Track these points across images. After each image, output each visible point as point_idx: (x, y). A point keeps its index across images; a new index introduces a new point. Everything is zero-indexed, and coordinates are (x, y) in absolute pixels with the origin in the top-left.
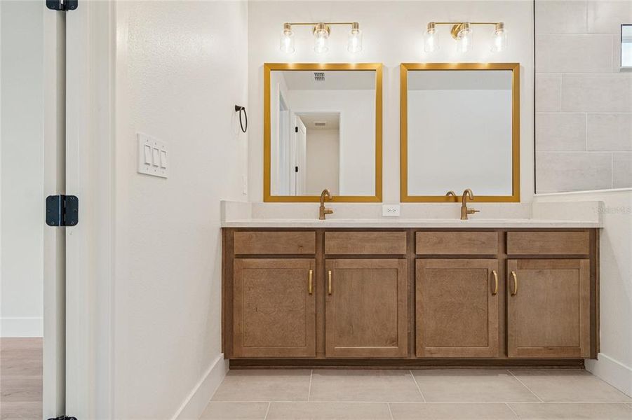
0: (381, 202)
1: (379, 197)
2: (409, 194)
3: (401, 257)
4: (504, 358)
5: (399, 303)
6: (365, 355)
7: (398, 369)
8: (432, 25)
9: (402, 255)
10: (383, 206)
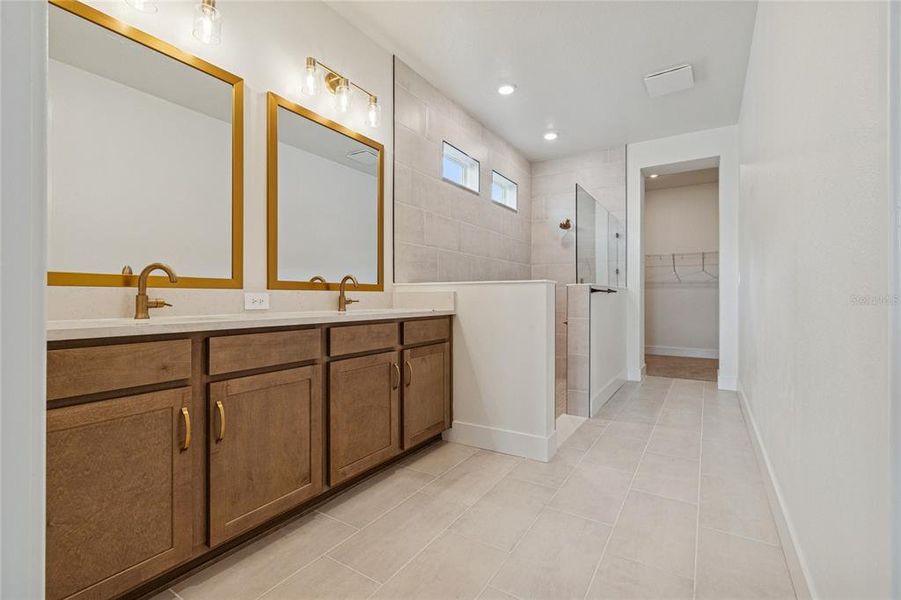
0: (242, 288)
1: (236, 281)
2: (281, 277)
3: (312, 363)
4: (402, 451)
5: (313, 423)
6: (272, 514)
7: (302, 516)
8: (312, 62)
9: (314, 360)
10: (246, 295)
